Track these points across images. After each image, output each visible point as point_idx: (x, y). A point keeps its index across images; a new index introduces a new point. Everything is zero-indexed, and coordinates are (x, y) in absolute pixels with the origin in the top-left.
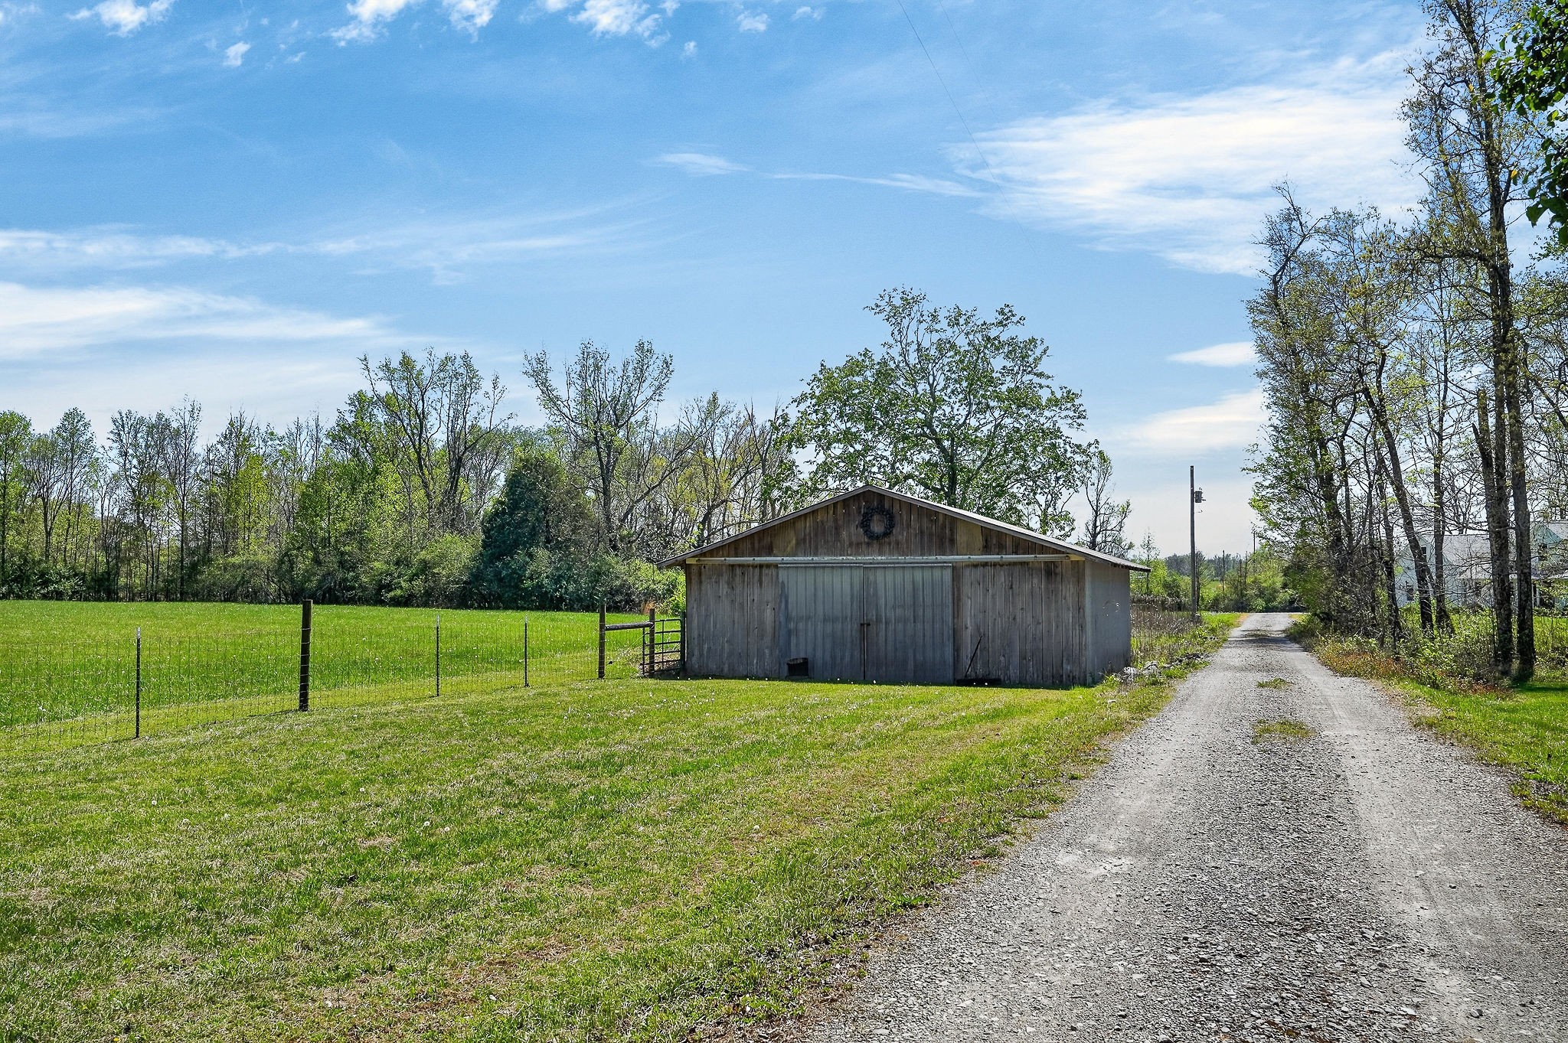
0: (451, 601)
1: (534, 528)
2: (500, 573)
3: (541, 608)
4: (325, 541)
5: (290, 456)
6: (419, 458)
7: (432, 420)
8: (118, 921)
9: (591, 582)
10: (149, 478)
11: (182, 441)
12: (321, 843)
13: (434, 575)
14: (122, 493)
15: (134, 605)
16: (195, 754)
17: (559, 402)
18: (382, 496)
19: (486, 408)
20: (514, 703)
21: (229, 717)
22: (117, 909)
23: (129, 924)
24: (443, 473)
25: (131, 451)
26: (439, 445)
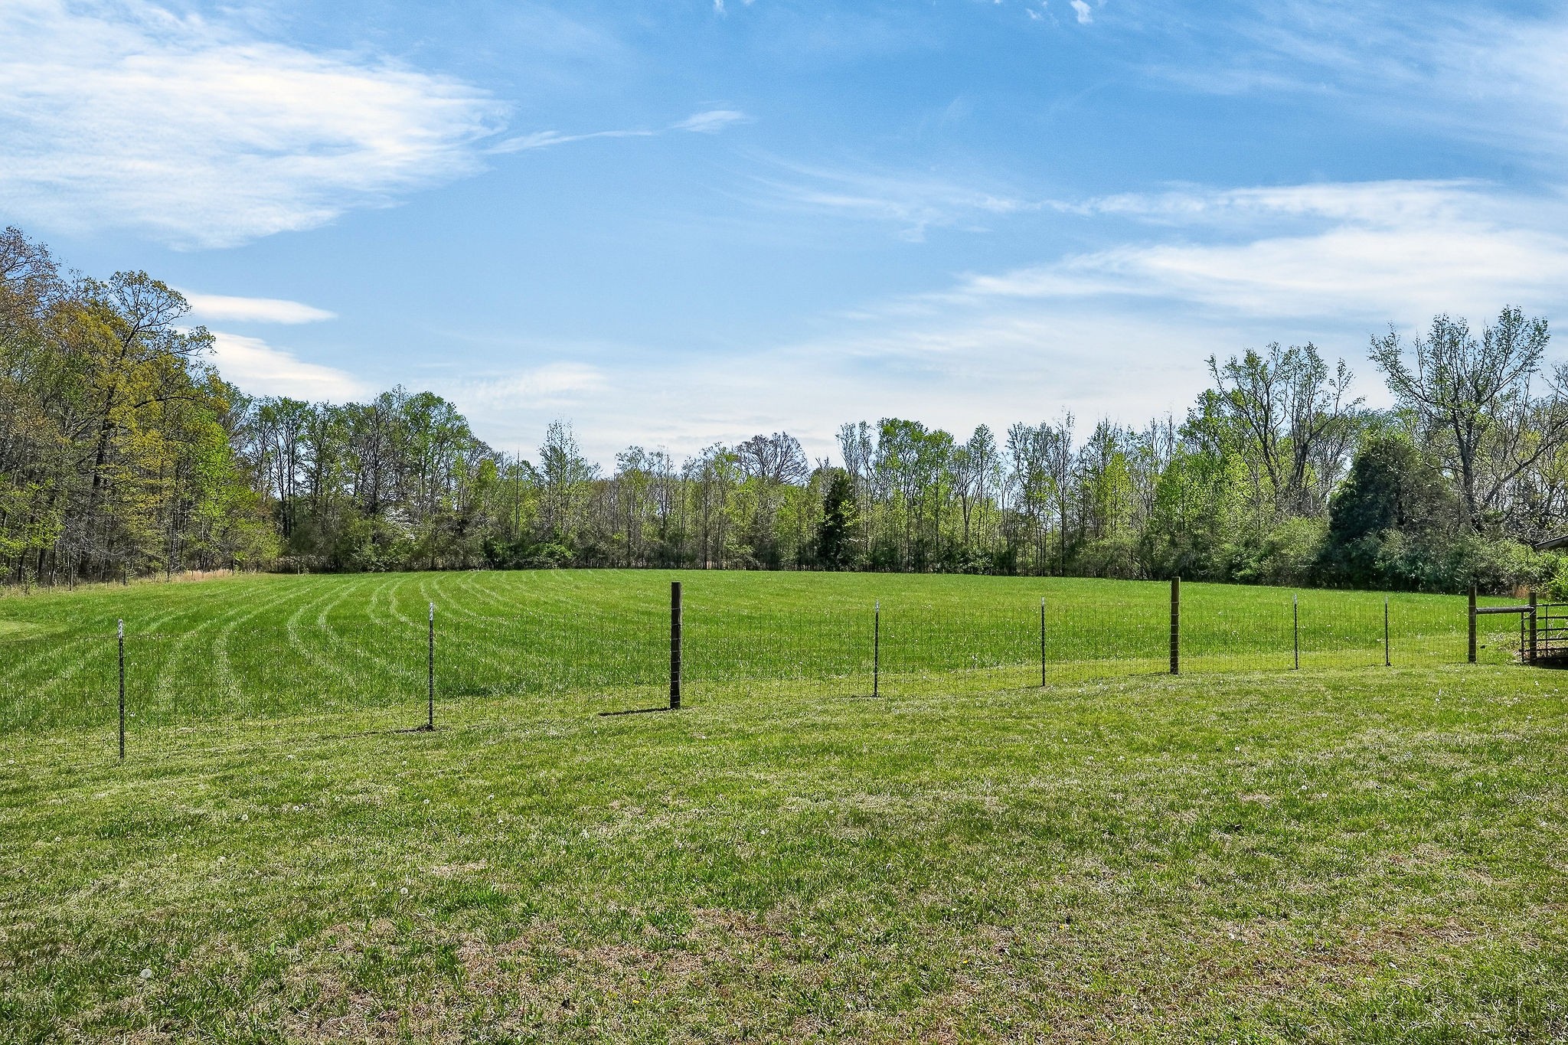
0: (1299, 581)
1: (1385, 509)
2: (1350, 554)
3: (1395, 588)
4: (1180, 526)
5: (1148, 452)
6: (1266, 447)
7: (1277, 410)
8: (1049, 831)
9: (1452, 564)
10: (1036, 476)
11: (1060, 444)
12: (1205, 791)
13: (1281, 555)
14: (1017, 488)
15: (1029, 579)
16: (1089, 704)
17: (1411, 383)
18: (1230, 484)
19: (1331, 395)
20: (1377, 681)
21: (1113, 675)
22: (1048, 822)
23: (1058, 835)
24: (1288, 460)
25: (1022, 456)
26: (1283, 434)
